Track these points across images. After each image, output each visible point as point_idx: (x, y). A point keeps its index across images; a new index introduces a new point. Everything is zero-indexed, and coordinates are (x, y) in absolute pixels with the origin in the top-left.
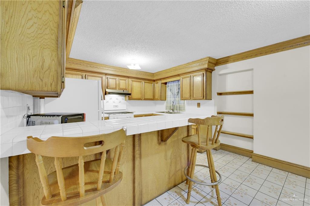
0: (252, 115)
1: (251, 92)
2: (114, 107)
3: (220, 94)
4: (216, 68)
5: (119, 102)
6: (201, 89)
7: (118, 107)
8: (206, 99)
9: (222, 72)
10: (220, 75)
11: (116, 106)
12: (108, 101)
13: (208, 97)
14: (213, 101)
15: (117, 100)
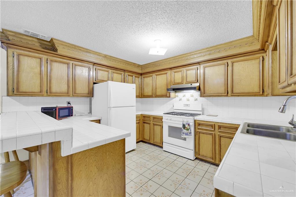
2: (184, 106)
5: (195, 100)
7: (189, 106)
11: (188, 105)
12: (181, 99)
15: (192, 97)
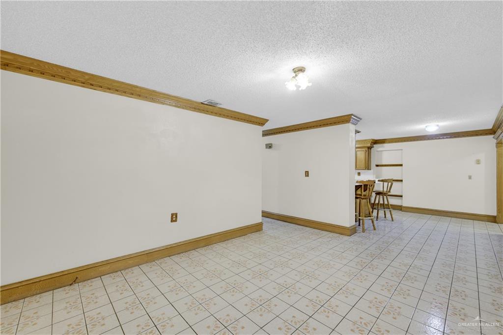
0: (402, 181)
1: (401, 165)
3: (377, 166)
4: (374, 145)
6: (363, 161)
8: (368, 169)
9: (380, 149)
10: (377, 151)
13: (369, 168)
14: (372, 171)
